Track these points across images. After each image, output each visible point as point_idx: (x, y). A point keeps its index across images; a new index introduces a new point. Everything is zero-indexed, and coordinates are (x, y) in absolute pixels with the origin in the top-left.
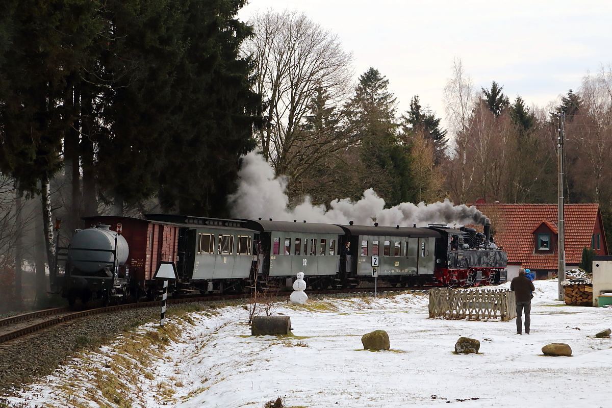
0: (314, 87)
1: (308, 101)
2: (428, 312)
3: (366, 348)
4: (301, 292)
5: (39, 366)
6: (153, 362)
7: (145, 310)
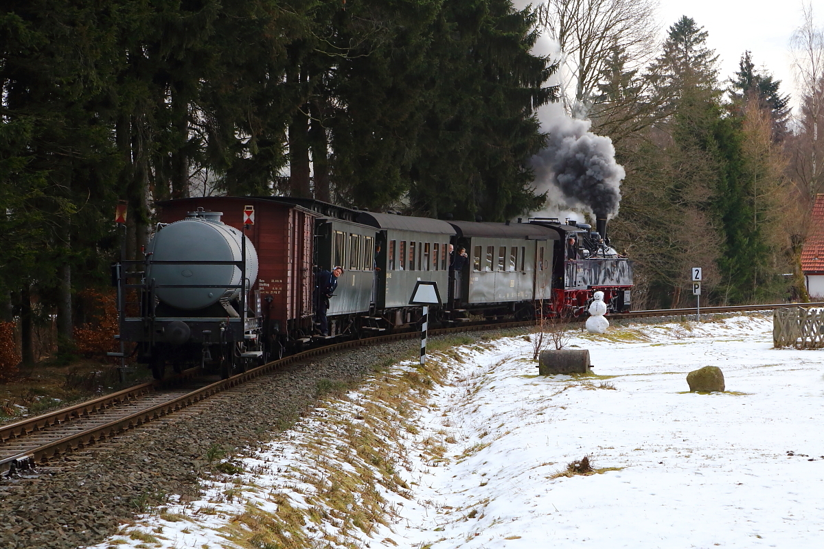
0: (610, 45)
1: (601, 65)
2: (772, 339)
3: (692, 390)
4: (599, 317)
5: (276, 419)
6: (415, 411)
7: (399, 344)
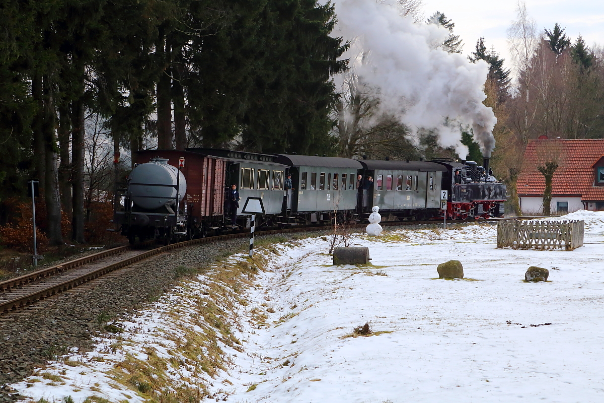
2: (496, 242)
3: (441, 277)
4: (376, 224)
5: (147, 294)
6: (245, 289)
7: (234, 241)
